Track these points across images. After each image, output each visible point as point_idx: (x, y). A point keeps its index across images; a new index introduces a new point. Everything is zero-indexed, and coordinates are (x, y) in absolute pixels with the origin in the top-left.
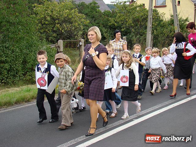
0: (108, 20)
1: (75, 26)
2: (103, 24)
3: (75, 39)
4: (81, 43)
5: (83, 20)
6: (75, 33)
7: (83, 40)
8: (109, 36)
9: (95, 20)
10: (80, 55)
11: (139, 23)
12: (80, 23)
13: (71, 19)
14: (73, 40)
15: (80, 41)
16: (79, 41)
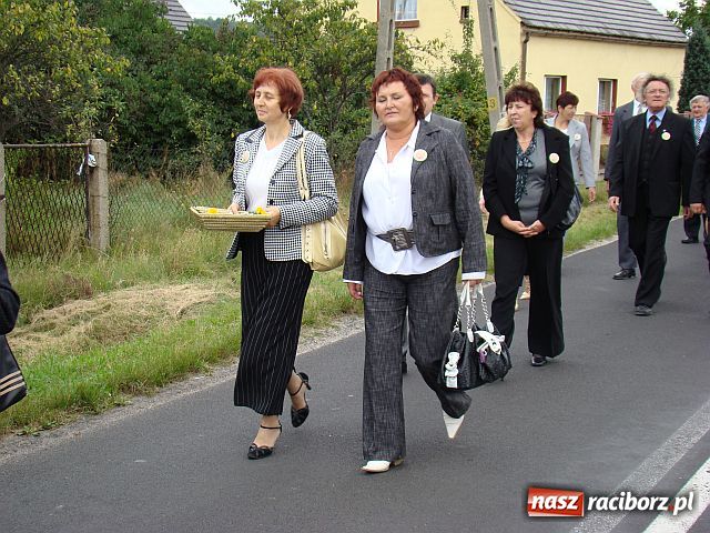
0: (205, 66)
1: (62, 80)
2: (183, 81)
3: (65, 141)
4: (92, 157)
5: (98, 55)
6: (66, 111)
7: (100, 145)
8: (212, 132)
9: (149, 64)
10: (87, 212)
11: (338, 81)
12: (86, 69)
13: (45, 49)
14: (56, 142)
15: (88, 150)
16: (84, 147)
